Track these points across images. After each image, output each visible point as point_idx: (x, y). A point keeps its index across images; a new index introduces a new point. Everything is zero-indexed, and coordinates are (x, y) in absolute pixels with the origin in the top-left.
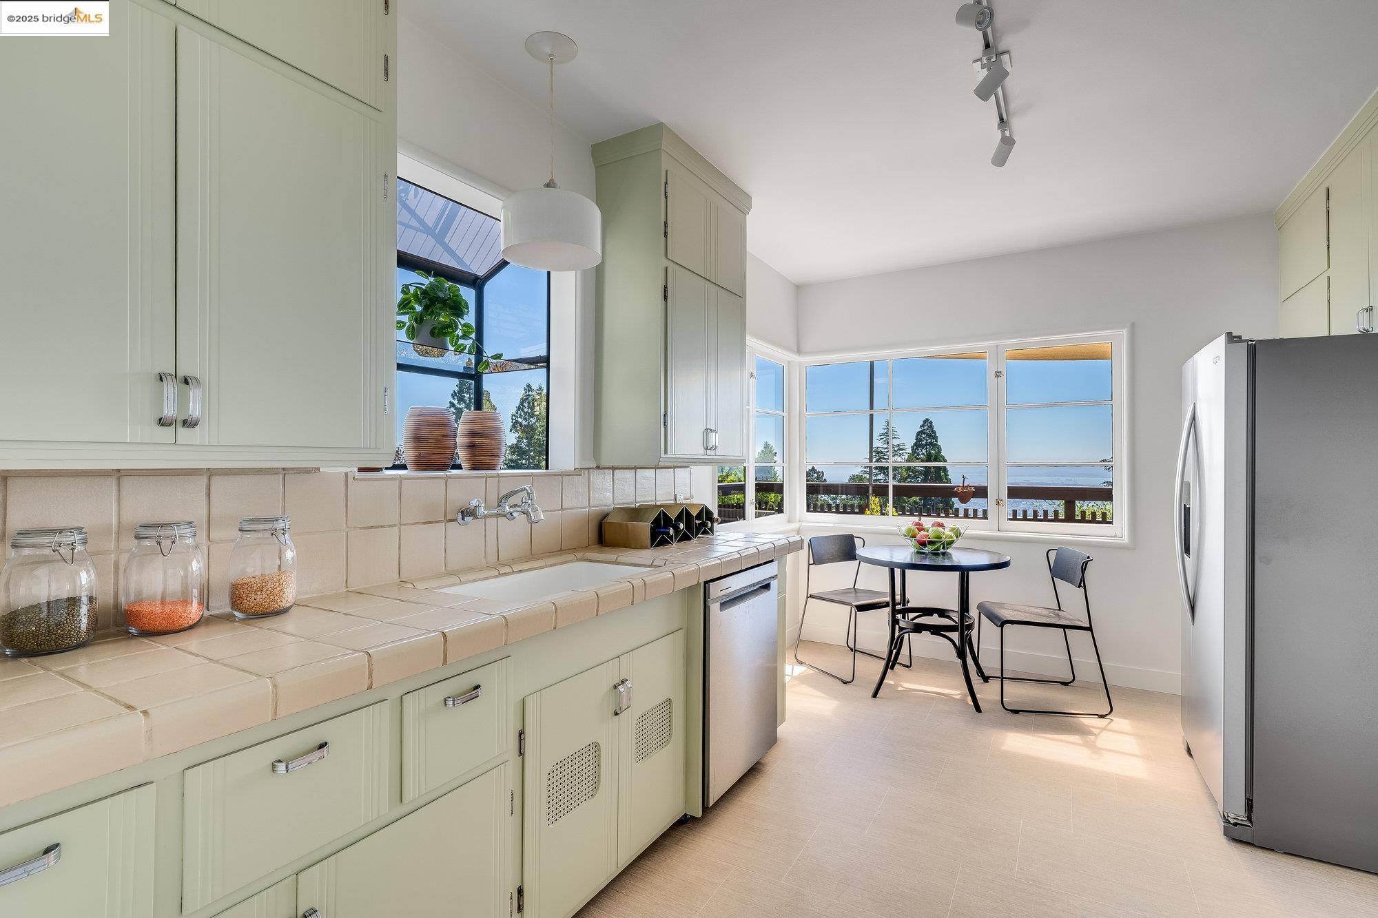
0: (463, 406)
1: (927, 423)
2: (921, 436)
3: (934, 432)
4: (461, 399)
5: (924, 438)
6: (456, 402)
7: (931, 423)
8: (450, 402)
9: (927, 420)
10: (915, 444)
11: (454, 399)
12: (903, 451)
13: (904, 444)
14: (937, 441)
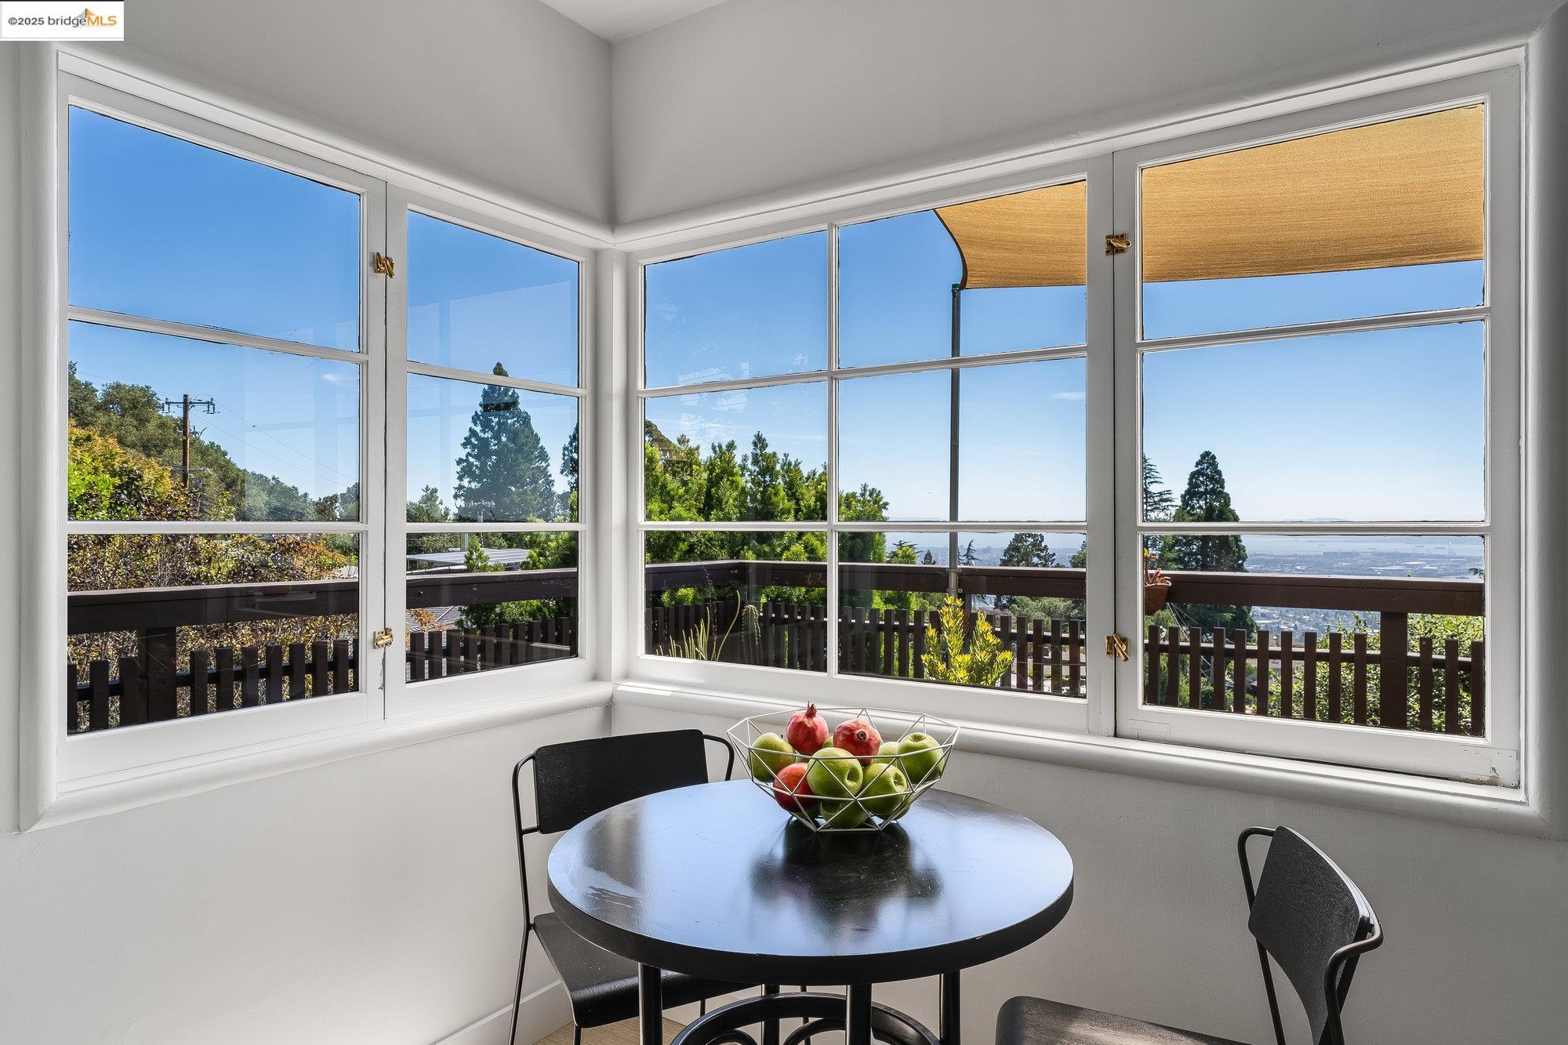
0: (489, 435)
1: (1208, 459)
2: (1197, 479)
3: (1219, 473)
4: (486, 426)
5: (1202, 482)
6: (478, 429)
7: (1214, 457)
8: (471, 430)
9: (1207, 454)
10: (1188, 492)
11: (475, 424)
12: (1169, 503)
13: (1169, 492)
14: (1223, 487)
